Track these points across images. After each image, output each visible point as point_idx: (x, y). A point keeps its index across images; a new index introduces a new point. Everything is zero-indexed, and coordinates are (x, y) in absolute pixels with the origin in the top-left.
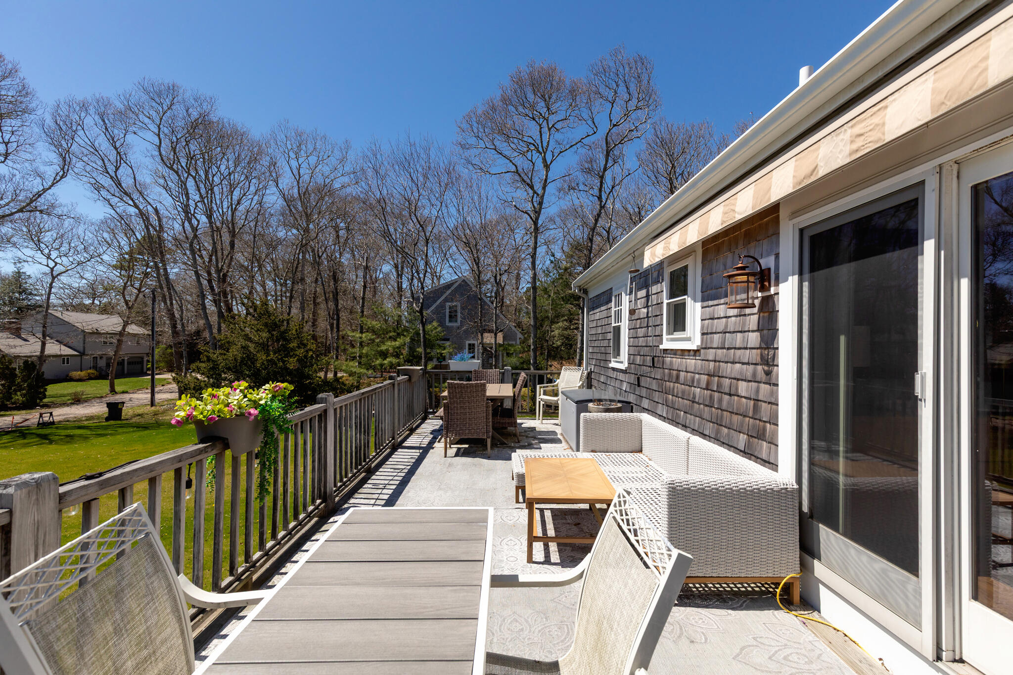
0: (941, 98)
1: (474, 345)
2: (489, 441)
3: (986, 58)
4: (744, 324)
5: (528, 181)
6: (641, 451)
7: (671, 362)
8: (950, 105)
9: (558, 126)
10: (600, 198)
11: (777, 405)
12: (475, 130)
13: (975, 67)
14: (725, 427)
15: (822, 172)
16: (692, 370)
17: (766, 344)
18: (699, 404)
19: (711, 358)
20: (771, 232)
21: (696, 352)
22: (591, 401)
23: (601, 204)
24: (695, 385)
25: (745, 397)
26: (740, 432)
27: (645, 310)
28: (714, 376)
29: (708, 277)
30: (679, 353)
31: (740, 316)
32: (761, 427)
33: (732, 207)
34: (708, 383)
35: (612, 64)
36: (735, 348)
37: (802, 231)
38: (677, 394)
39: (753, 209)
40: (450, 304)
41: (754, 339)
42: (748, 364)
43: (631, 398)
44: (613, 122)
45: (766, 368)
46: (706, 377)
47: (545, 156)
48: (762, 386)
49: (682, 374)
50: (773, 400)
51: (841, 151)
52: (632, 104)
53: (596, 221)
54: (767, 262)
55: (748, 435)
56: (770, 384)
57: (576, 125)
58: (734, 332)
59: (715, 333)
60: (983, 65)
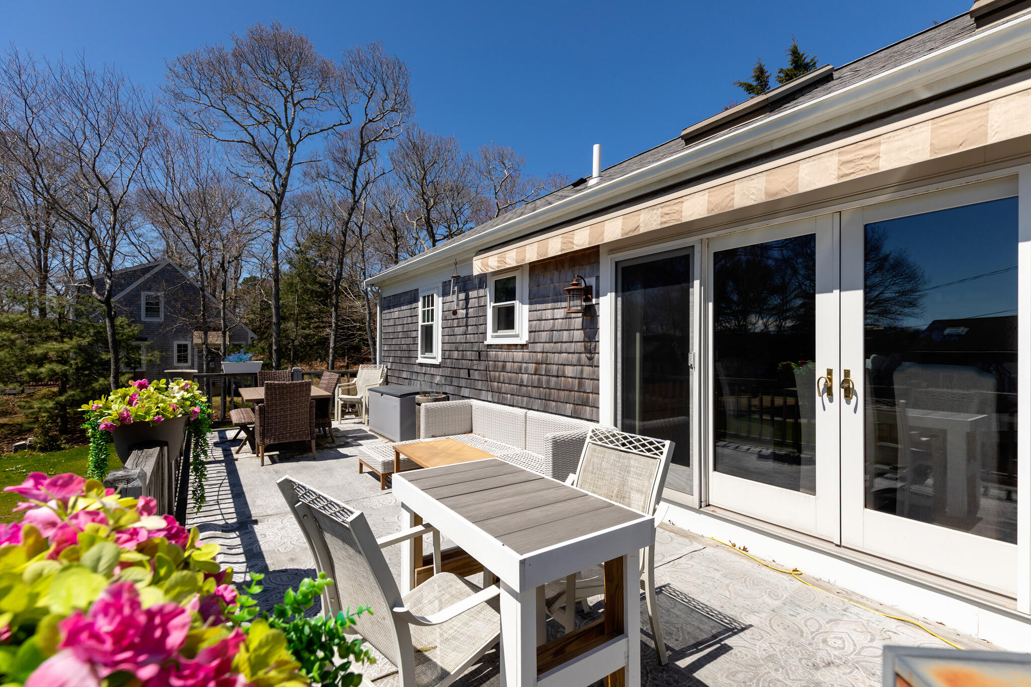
0: (712, 206)
1: (186, 346)
2: (313, 443)
3: (733, 193)
4: (570, 324)
5: (269, 157)
6: (471, 432)
7: (496, 356)
8: (717, 212)
9: (304, 104)
10: (353, 191)
11: (598, 380)
12: (197, 81)
13: (728, 196)
14: (553, 401)
15: (642, 230)
16: (520, 360)
17: (589, 338)
18: (527, 386)
19: (539, 350)
20: (593, 261)
21: (523, 346)
22: (418, 393)
23: (354, 199)
24: (523, 372)
25: (571, 377)
26: (567, 403)
27: (464, 311)
28: (542, 364)
29: (536, 288)
30: (506, 347)
31: (566, 318)
32: (585, 397)
33: (571, 240)
34: (536, 370)
35: (370, 57)
36: (562, 342)
37: (617, 263)
38: (504, 380)
39: (589, 244)
40: (146, 293)
41: (579, 335)
42: (574, 353)
43: (449, 389)
44: (369, 116)
45: (589, 355)
46: (534, 365)
47: (289, 133)
48: (585, 368)
49: (509, 365)
50: (595, 377)
51: (655, 220)
52: (389, 105)
53: (350, 215)
54: (591, 281)
55: (573, 404)
56: (592, 366)
57: (324, 108)
58: (560, 330)
59: (543, 331)
60: (732, 196)
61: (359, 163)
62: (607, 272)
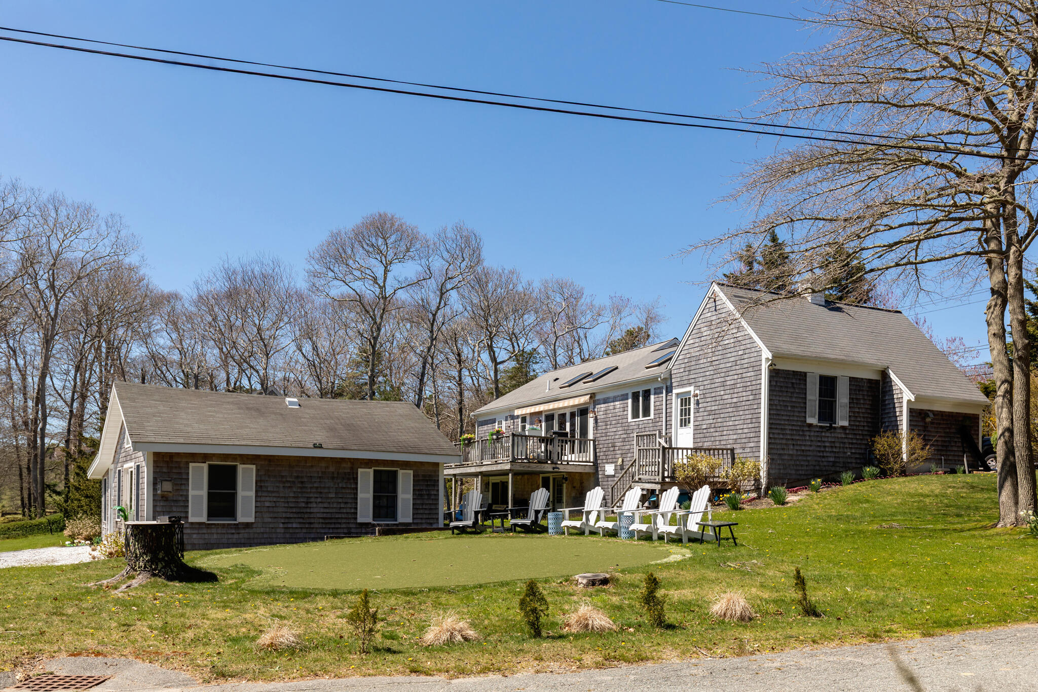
61: (438, 308)
62: (543, 418)
